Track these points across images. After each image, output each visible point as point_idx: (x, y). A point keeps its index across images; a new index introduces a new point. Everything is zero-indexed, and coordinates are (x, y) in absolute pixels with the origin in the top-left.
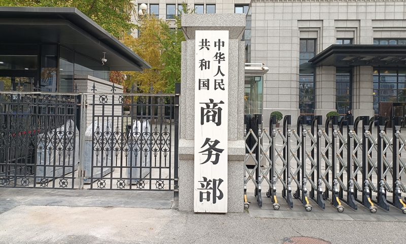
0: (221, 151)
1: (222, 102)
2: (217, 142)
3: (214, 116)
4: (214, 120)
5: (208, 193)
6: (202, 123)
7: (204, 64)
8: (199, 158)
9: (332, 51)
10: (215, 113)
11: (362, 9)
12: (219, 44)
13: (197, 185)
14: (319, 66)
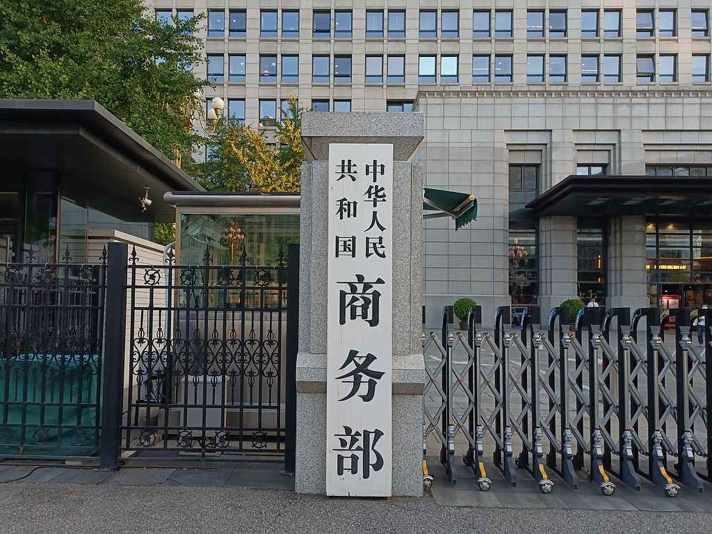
0: (379, 375)
1: (380, 281)
2: (370, 358)
3: (365, 308)
4: (364, 316)
5: (354, 458)
6: (342, 321)
7: (347, 208)
8: (337, 388)
9: (570, 187)
10: (367, 301)
11: (623, 111)
12: (375, 169)
13: (332, 443)
14: (546, 216)
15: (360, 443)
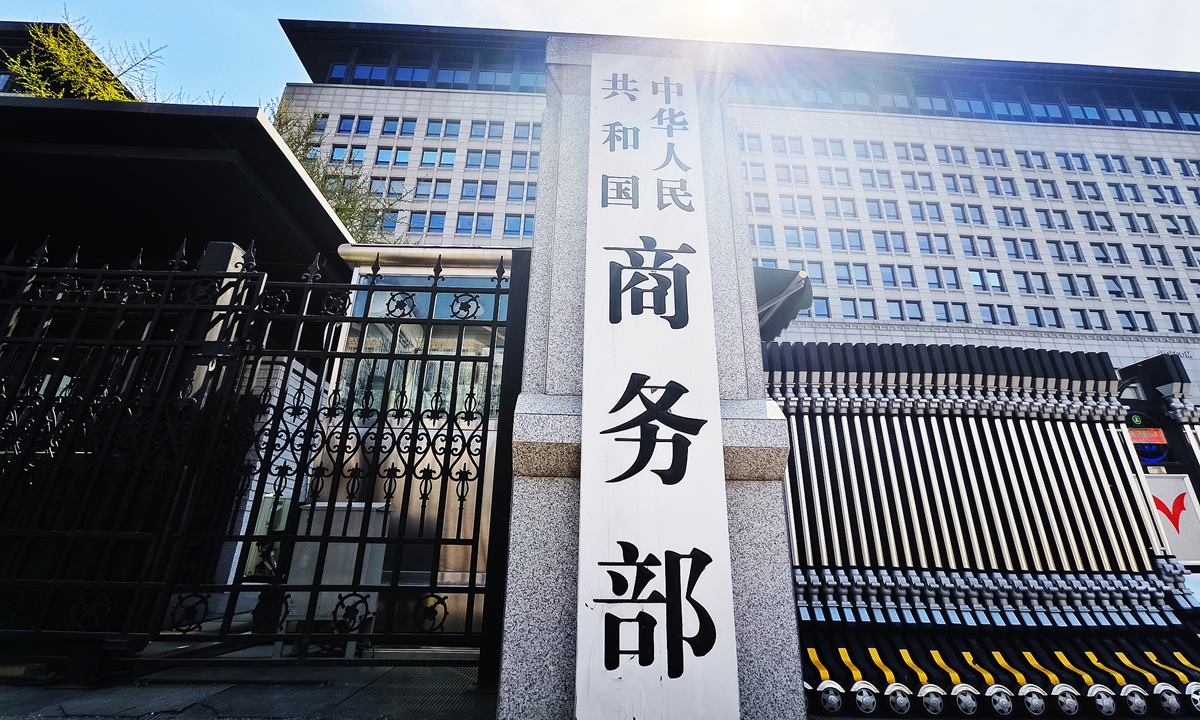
0: (694, 426)
1: (686, 249)
2: (675, 391)
3: (659, 295)
4: (659, 308)
5: (646, 623)
6: (615, 317)
7: (621, 136)
8: (604, 455)
10: (663, 282)
12: (668, 88)
13: (594, 583)
15: (658, 583)
